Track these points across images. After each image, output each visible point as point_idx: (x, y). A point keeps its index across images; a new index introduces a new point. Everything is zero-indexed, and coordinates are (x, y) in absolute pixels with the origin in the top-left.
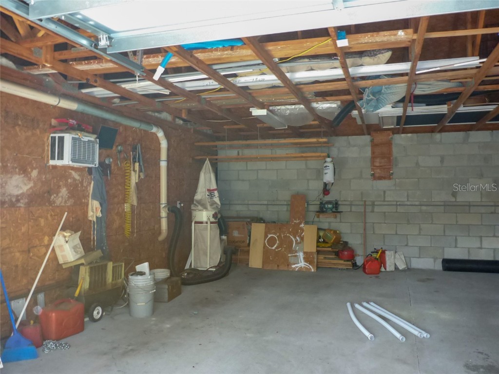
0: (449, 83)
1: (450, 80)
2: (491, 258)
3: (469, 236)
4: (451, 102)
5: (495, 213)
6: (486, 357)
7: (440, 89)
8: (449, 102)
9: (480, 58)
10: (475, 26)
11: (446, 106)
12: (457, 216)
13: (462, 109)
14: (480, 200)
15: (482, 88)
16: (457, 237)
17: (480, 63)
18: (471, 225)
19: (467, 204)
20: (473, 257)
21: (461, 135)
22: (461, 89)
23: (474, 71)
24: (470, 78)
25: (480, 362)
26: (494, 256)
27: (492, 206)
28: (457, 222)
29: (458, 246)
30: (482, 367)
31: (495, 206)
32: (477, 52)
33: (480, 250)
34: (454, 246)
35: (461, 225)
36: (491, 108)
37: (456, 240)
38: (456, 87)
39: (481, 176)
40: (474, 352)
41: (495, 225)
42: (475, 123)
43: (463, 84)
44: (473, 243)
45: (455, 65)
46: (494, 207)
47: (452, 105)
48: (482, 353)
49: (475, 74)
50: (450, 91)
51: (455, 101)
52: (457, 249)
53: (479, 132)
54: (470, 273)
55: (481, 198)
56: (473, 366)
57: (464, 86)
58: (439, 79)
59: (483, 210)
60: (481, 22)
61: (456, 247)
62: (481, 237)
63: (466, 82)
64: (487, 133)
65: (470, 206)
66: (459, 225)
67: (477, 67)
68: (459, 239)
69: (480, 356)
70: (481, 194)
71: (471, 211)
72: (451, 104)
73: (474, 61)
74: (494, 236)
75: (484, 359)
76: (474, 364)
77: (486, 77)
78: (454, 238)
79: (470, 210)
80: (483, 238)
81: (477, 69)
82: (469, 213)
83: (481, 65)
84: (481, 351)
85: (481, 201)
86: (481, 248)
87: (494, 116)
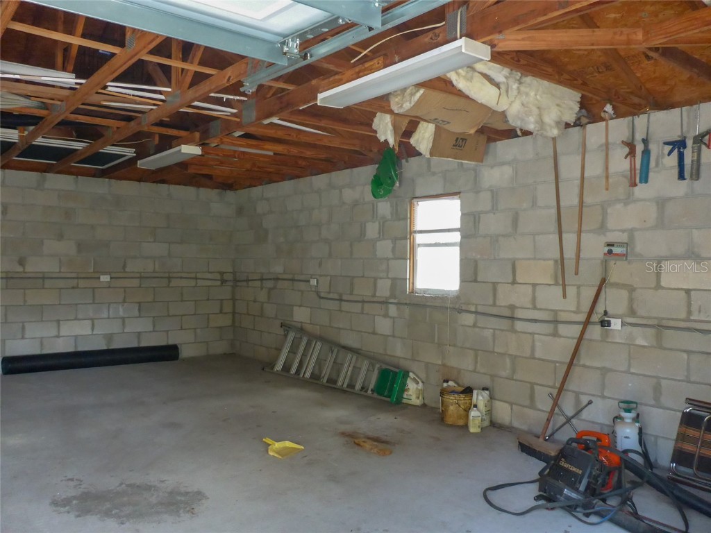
0: (28, 100)
1: (28, 97)
2: (71, 349)
3: (42, 321)
4: (27, 128)
5: (77, 287)
6: (79, 483)
7: (14, 106)
8: (21, 128)
9: (77, 78)
10: (70, 31)
11: (16, 132)
12: (25, 294)
13: (40, 141)
14: (58, 271)
15: (73, 117)
16: (25, 324)
17: (76, 83)
18: (45, 305)
19: (41, 275)
20: (48, 350)
21: (34, 176)
22: (43, 113)
23: (67, 93)
24: (59, 101)
25: (71, 493)
26: (76, 346)
27: (73, 278)
28: (25, 301)
29: (27, 336)
30: (75, 498)
31: (77, 278)
32: (71, 68)
33: (57, 339)
34: (20, 337)
35: (30, 305)
36: (79, 145)
37: (23, 328)
38: (36, 108)
39: (60, 237)
40: (62, 481)
41: (76, 304)
42: (55, 162)
43: (45, 106)
44: (47, 331)
45: (43, 78)
46: (76, 280)
47: (26, 133)
48: (72, 480)
49: (68, 96)
50: (27, 112)
51: (31, 128)
52: (25, 340)
53: (59, 175)
54: (43, 373)
55: (60, 268)
56: (62, 501)
57: (47, 109)
58: (15, 92)
59: (62, 284)
60: (80, 28)
61: (23, 338)
62: (58, 321)
63: (51, 104)
64: (71, 178)
65: (43, 278)
66: (28, 305)
67: (71, 89)
68: (27, 325)
69: (71, 484)
70: (60, 261)
71: (46, 286)
72: (25, 130)
73: (67, 79)
74: (76, 319)
75: (75, 487)
76: (64, 497)
77: (83, 104)
78: (21, 325)
79: (44, 284)
80: (61, 322)
81: (72, 91)
82: (43, 288)
83: (78, 87)
84: (71, 477)
85: (60, 272)
86: (58, 337)
87: (82, 157)
